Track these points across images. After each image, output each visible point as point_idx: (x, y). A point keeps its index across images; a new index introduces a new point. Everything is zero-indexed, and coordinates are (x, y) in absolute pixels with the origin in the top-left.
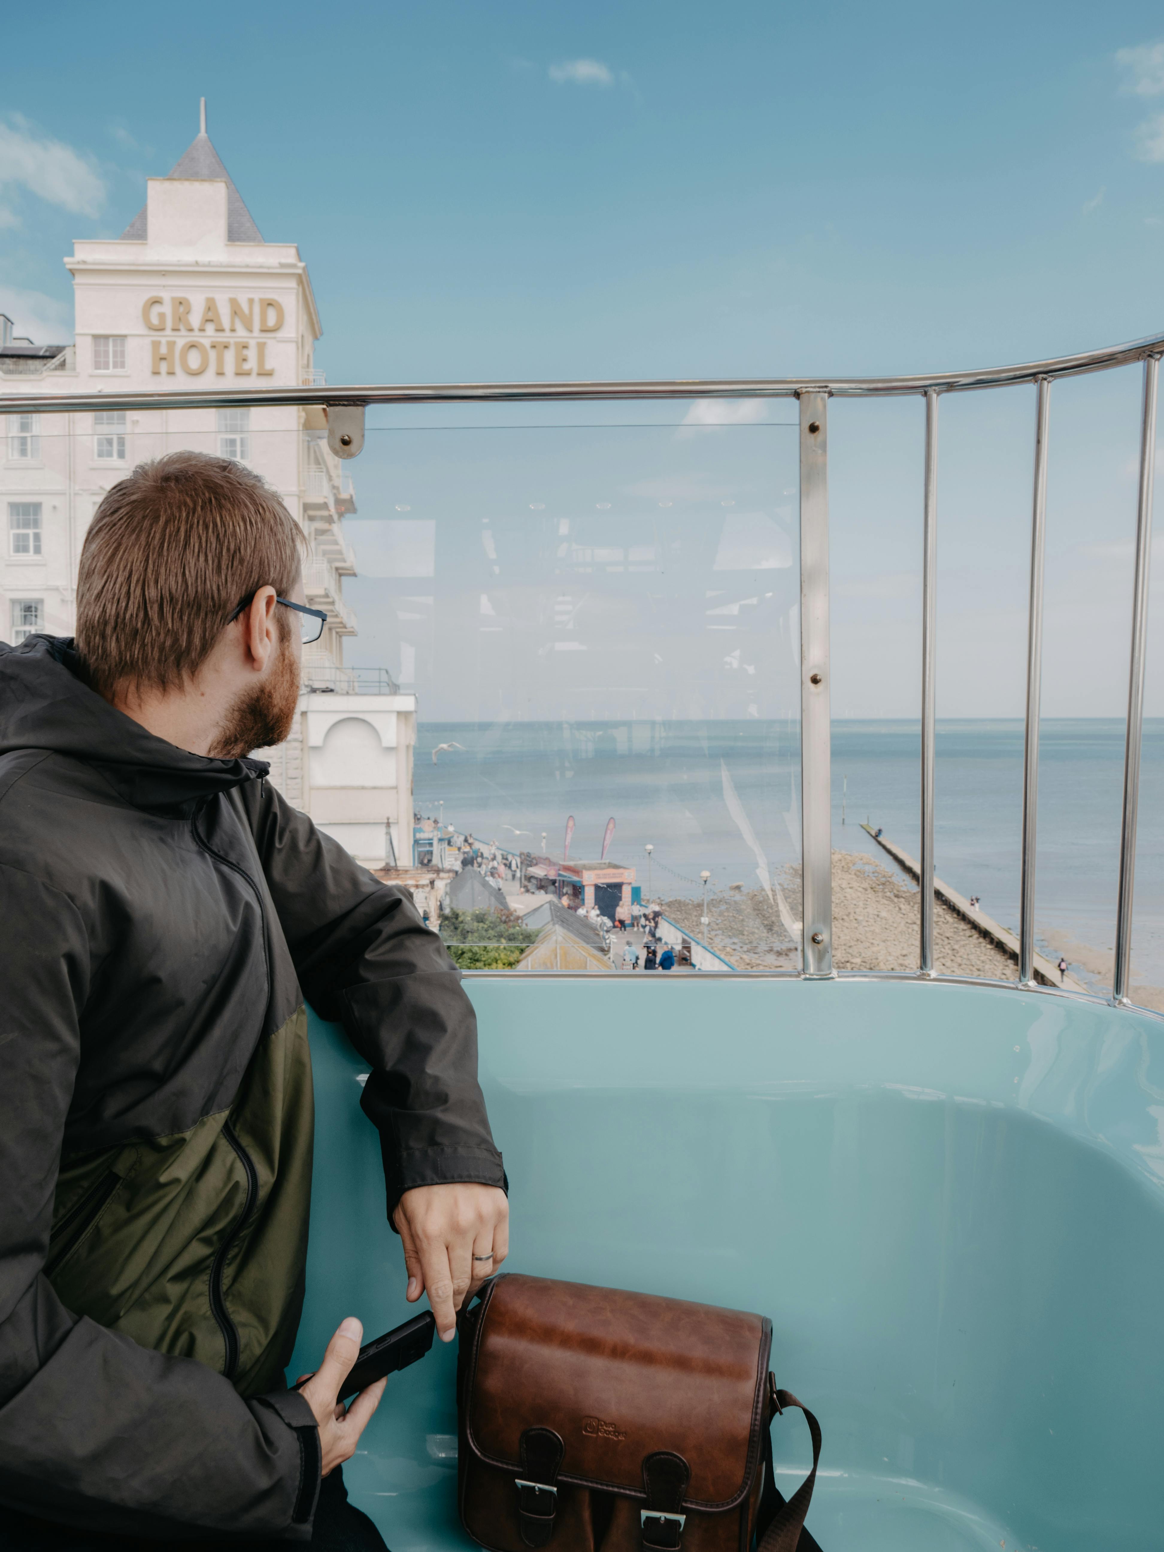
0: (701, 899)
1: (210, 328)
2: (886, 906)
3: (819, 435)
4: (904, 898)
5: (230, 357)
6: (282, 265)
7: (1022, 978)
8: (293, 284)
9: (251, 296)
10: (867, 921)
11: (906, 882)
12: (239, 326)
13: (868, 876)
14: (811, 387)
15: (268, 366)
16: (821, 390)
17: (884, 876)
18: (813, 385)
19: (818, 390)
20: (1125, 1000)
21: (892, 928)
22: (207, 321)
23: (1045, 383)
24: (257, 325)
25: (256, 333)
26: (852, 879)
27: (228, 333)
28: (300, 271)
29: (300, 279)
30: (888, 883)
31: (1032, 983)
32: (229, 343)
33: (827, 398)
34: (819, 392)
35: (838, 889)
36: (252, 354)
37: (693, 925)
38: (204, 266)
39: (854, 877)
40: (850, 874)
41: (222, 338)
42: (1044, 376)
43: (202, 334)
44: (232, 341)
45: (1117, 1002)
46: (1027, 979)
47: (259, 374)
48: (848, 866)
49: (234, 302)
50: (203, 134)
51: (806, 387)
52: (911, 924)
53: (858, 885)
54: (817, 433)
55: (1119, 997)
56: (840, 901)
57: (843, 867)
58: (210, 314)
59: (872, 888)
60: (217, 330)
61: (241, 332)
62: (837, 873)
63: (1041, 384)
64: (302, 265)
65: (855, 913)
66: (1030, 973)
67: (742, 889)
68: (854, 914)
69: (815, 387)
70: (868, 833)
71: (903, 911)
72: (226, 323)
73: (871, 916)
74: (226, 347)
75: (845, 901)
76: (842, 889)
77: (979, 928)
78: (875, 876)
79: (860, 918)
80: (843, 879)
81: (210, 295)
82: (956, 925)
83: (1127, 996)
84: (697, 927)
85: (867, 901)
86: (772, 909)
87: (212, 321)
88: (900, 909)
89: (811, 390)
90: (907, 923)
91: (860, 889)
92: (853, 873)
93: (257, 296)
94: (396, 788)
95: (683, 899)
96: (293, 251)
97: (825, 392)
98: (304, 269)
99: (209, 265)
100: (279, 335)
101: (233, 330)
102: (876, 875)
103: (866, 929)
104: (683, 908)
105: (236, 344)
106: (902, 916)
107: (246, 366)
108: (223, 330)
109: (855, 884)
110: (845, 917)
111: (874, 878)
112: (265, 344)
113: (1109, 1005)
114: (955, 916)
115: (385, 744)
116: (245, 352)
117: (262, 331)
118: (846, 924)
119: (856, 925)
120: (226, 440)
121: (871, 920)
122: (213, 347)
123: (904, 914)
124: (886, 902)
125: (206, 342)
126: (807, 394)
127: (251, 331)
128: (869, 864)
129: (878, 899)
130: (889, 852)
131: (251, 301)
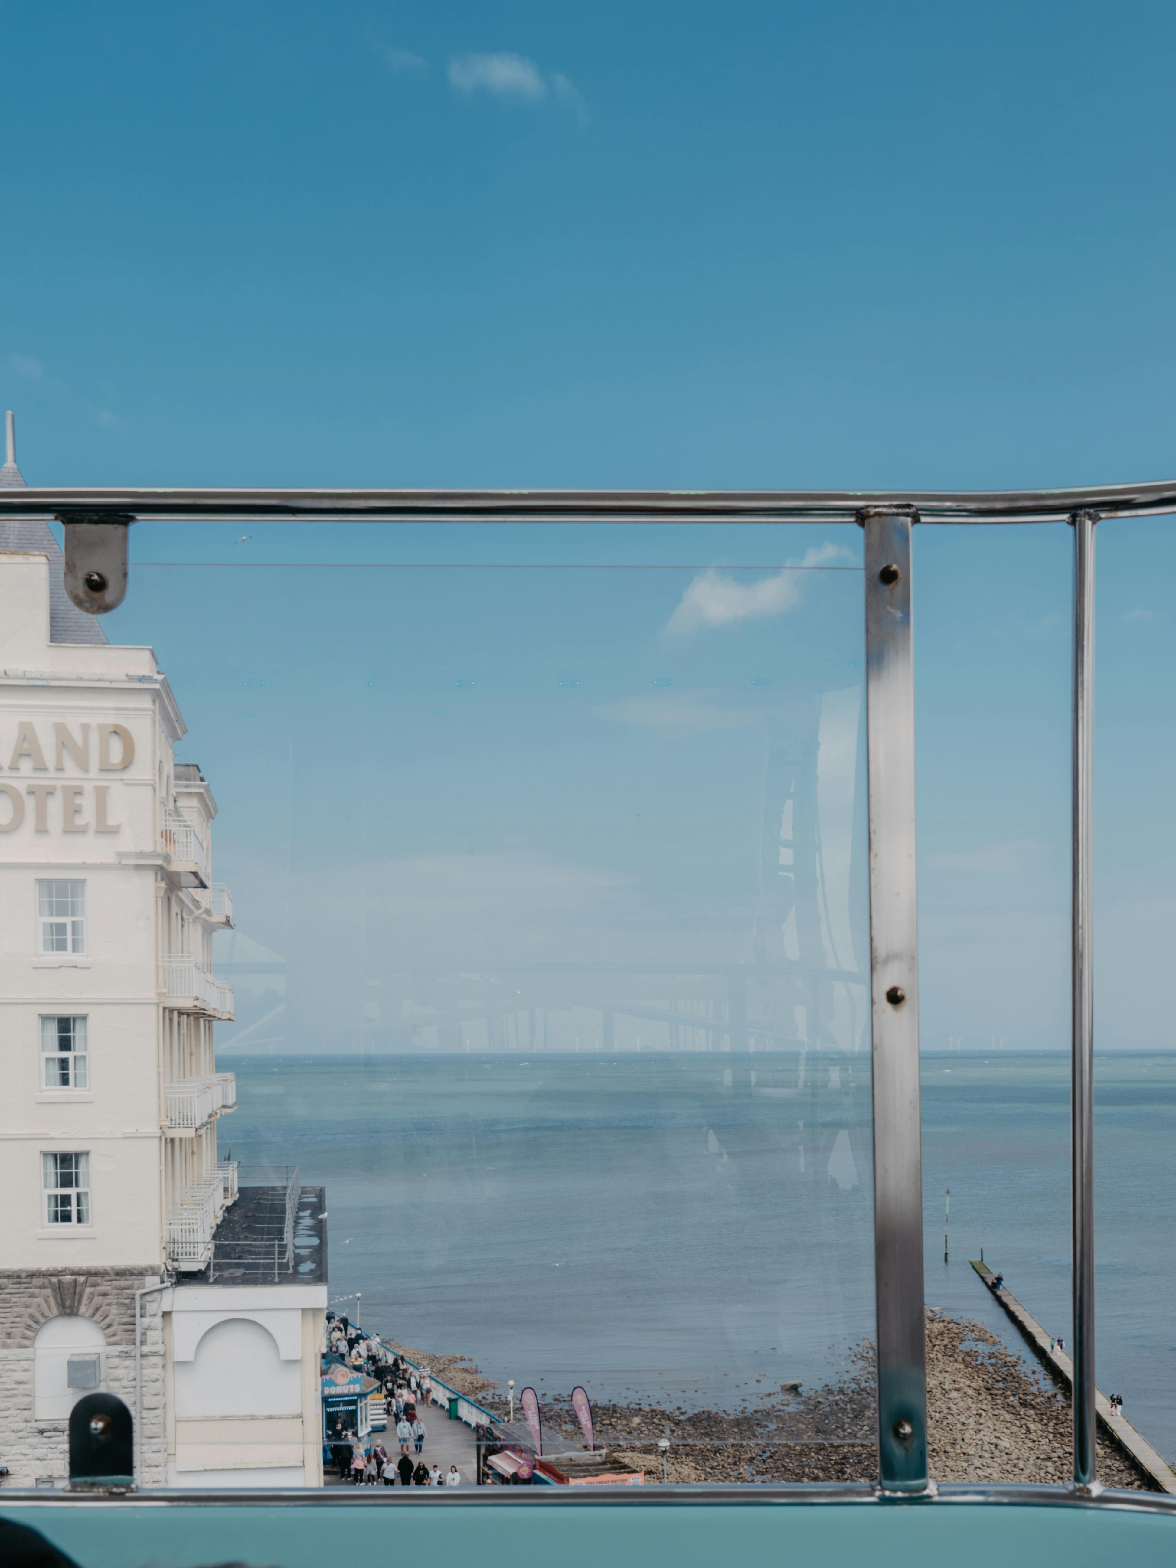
0: (740, 1409)
1: (26, 766)
2: (1009, 1425)
3: (898, 587)
4: (1034, 1408)
5: (55, 807)
6: (130, 678)
8: (146, 702)
9: (86, 720)
10: (980, 1457)
11: (1036, 1376)
12: (68, 763)
13: (982, 1364)
14: (884, 506)
15: (112, 821)
16: (900, 511)
17: (1005, 1364)
18: (886, 503)
19: (895, 510)
22: (21, 755)
24: (94, 762)
25: (94, 772)
26: (959, 1370)
27: (52, 773)
28: (157, 686)
29: (156, 695)
30: (1010, 1378)
32: (54, 787)
33: (910, 524)
34: (897, 515)
35: (938, 1393)
36: (88, 803)
37: (729, 1464)
38: (16, 677)
39: (962, 1366)
40: (956, 1361)
41: (42, 780)
43: (14, 774)
44: (58, 784)
47: (98, 832)
48: (953, 1346)
49: (61, 729)
50: (10, 463)
51: (876, 507)
52: (1044, 1459)
53: (968, 1383)
54: (893, 584)
56: (942, 1415)
57: (945, 1346)
58: (26, 746)
59: (988, 1389)
60: (36, 769)
61: (72, 771)
62: (937, 1359)
64: (160, 677)
65: (963, 1440)
67: (800, 1389)
68: (961, 1443)
69: (890, 506)
70: (983, 1278)
71: (1033, 1436)
72: (49, 757)
73: (986, 1447)
74: (50, 793)
75: (949, 1417)
76: (945, 1392)
77: (1142, 1469)
78: (992, 1365)
79: (971, 1451)
80: (946, 1372)
81: (26, 719)
82: (1109, 1462)
84: (734, 1468)
85: (980, 1415)
86: (844, 1431)
87: (29, 755)
88: (1028, 1430)
89: (885, 510)
90: (1038, 1458)
91: (970, 1392)
92: (960, 1359)
93: (94, 720)
94: (300, 1416)
95: (714, 1410)
96: (147, 655)
97: (907, 515)
98: (164, 683)
99: (24, 677)
100: (127, 775)
101: (60, 769)
102: (993, 1361)
103: (979, 1472)
104: (714, 1429)
105: (64, 787)
106: (1031, 1444)
107: (80, 821)
108: (45, 769)
109: (963, 1382)
110: (949, 1449)
111: (991, 1369)
112: (107, 788)
115: (285, 1356)
116: (78, 800)
117: (102, 770)
118: (951, 1463)
119: (965, 1465)
120: (51, 924)
121: (987, 1455)
122: (31, 792)
123: (1034, 1441)
124: (1008, 1417)
125: (21, 787)
126: (877, 518)
127: (87, 770)
128: (983, 1341)
129: (996, 1412)
130: (1012, 1316)
131: (86, 728)
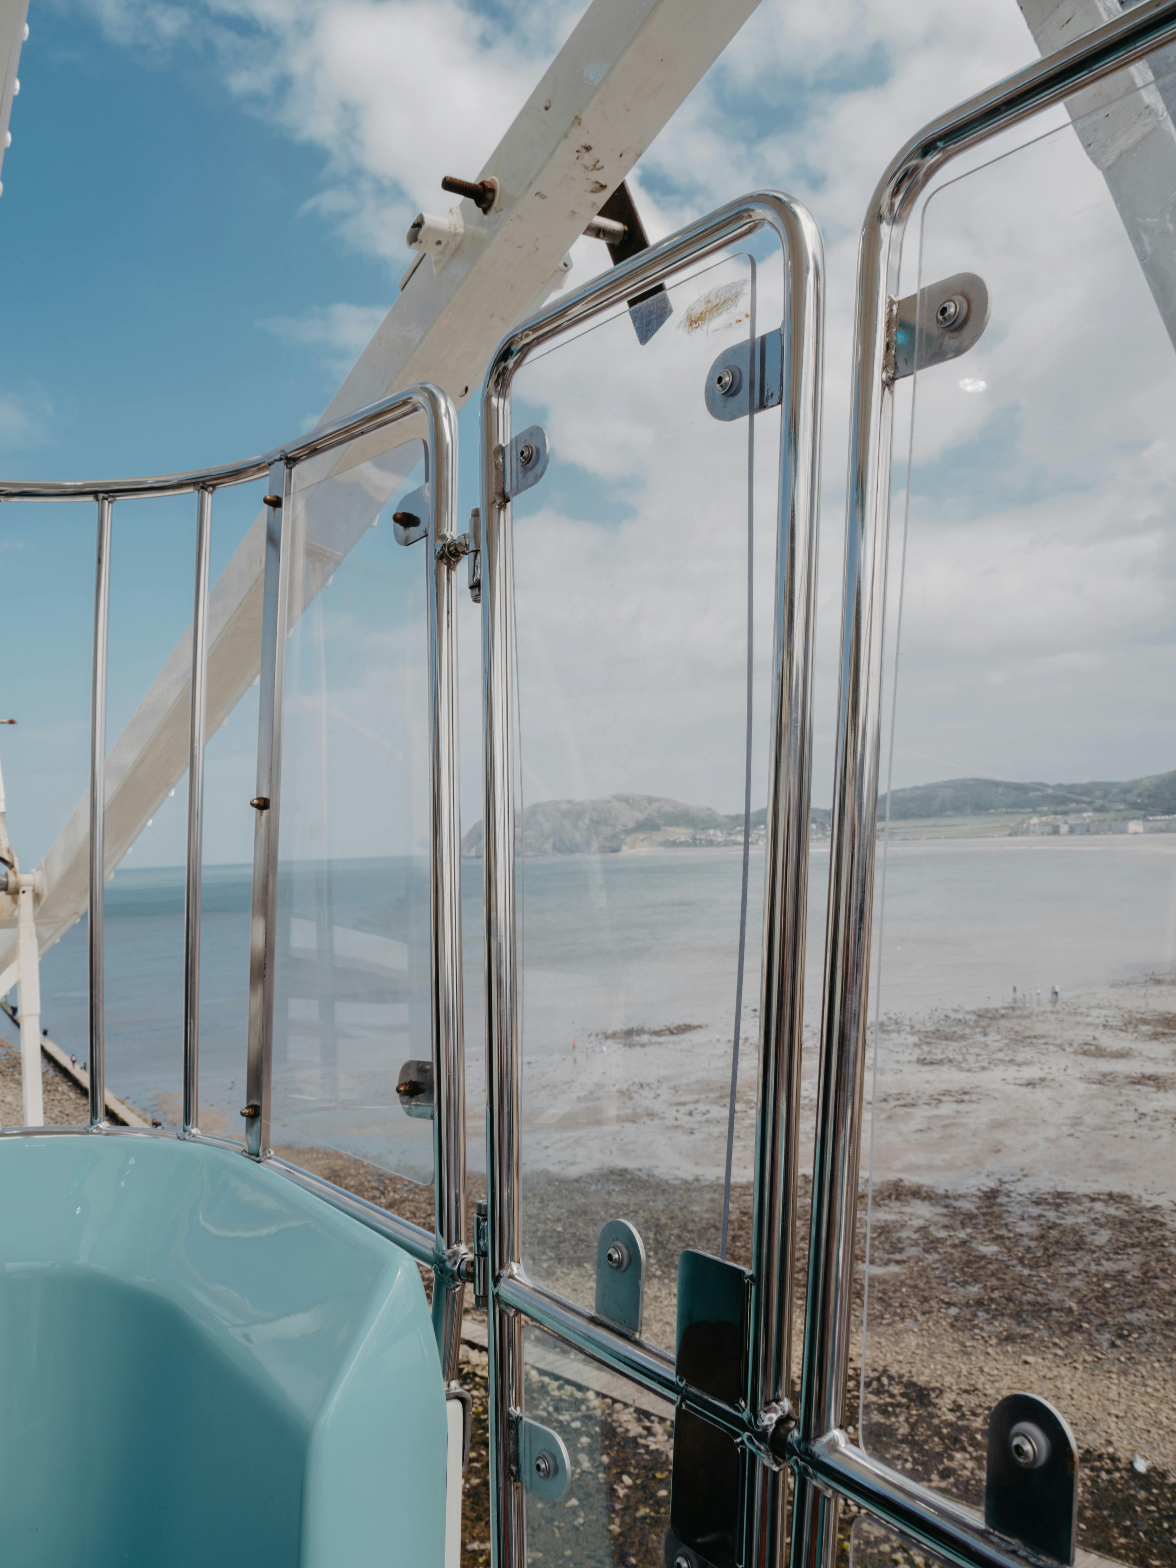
7: (94, 1121)
20: (194, 1131)
21: (15, 1113)
23: (106, 502)
31: (104, 1125)
42: (106, 495)
45: (187, 1134)
46: (98, 1120)
55: (187, 1128)
63: (102, 503)
66: (101, 1112)
70: (6, 1011)
83: (197, 1126)
113: (179, 1138)
114: (79, 1091)
